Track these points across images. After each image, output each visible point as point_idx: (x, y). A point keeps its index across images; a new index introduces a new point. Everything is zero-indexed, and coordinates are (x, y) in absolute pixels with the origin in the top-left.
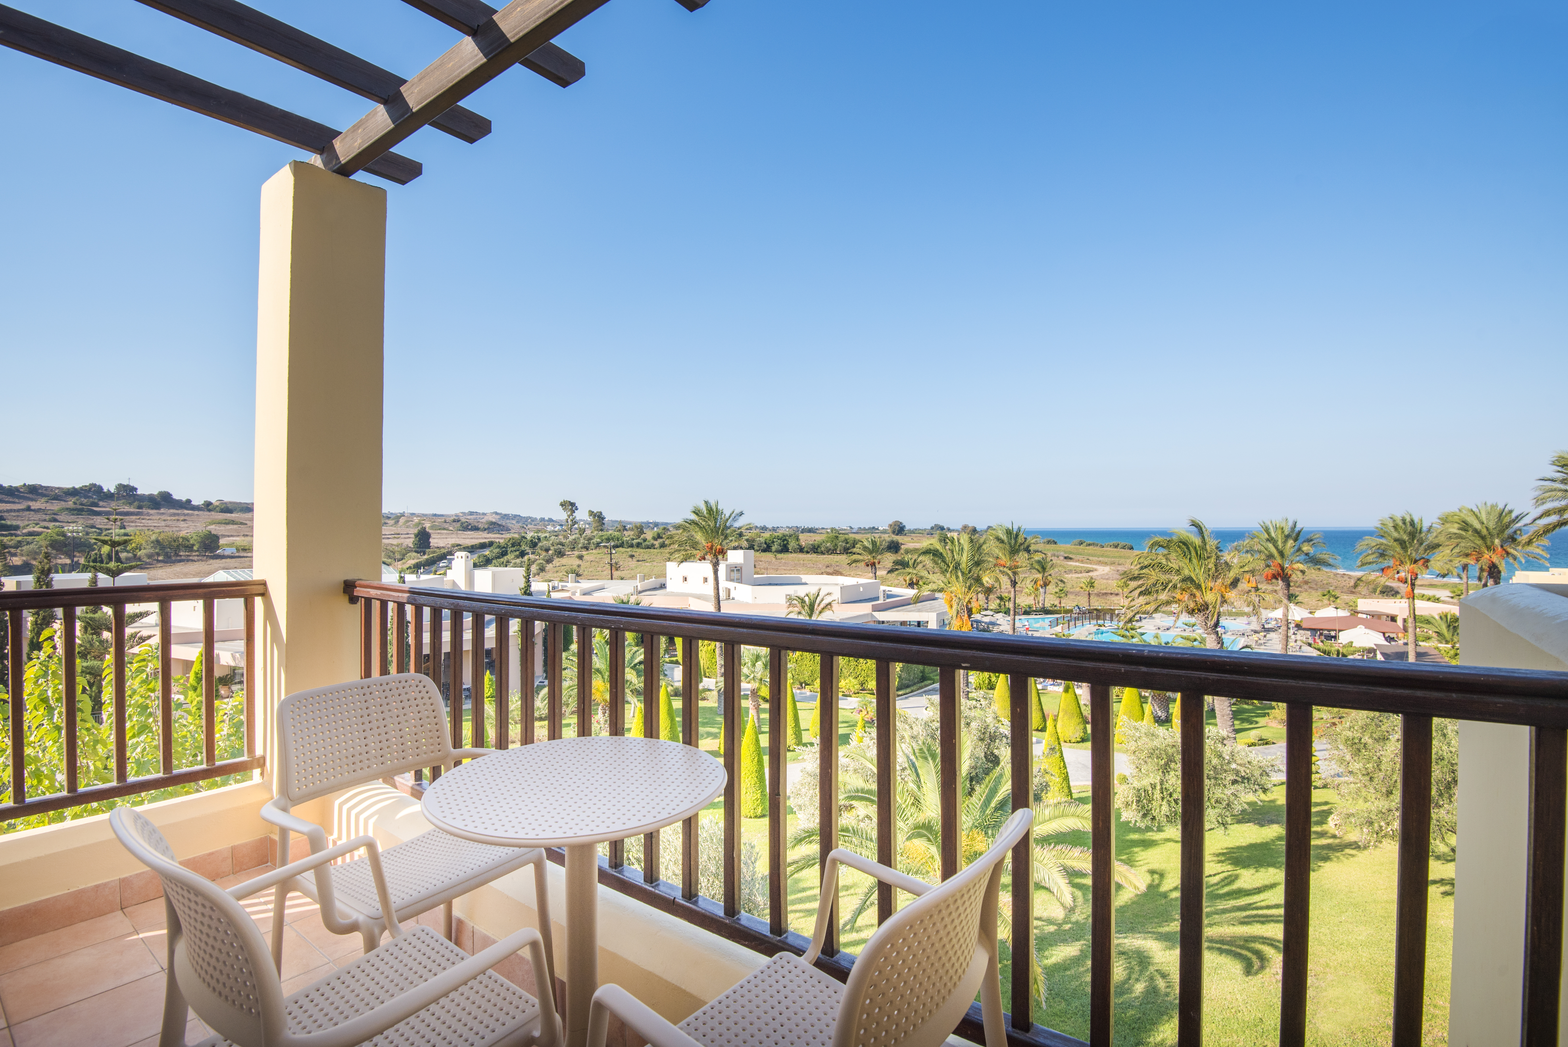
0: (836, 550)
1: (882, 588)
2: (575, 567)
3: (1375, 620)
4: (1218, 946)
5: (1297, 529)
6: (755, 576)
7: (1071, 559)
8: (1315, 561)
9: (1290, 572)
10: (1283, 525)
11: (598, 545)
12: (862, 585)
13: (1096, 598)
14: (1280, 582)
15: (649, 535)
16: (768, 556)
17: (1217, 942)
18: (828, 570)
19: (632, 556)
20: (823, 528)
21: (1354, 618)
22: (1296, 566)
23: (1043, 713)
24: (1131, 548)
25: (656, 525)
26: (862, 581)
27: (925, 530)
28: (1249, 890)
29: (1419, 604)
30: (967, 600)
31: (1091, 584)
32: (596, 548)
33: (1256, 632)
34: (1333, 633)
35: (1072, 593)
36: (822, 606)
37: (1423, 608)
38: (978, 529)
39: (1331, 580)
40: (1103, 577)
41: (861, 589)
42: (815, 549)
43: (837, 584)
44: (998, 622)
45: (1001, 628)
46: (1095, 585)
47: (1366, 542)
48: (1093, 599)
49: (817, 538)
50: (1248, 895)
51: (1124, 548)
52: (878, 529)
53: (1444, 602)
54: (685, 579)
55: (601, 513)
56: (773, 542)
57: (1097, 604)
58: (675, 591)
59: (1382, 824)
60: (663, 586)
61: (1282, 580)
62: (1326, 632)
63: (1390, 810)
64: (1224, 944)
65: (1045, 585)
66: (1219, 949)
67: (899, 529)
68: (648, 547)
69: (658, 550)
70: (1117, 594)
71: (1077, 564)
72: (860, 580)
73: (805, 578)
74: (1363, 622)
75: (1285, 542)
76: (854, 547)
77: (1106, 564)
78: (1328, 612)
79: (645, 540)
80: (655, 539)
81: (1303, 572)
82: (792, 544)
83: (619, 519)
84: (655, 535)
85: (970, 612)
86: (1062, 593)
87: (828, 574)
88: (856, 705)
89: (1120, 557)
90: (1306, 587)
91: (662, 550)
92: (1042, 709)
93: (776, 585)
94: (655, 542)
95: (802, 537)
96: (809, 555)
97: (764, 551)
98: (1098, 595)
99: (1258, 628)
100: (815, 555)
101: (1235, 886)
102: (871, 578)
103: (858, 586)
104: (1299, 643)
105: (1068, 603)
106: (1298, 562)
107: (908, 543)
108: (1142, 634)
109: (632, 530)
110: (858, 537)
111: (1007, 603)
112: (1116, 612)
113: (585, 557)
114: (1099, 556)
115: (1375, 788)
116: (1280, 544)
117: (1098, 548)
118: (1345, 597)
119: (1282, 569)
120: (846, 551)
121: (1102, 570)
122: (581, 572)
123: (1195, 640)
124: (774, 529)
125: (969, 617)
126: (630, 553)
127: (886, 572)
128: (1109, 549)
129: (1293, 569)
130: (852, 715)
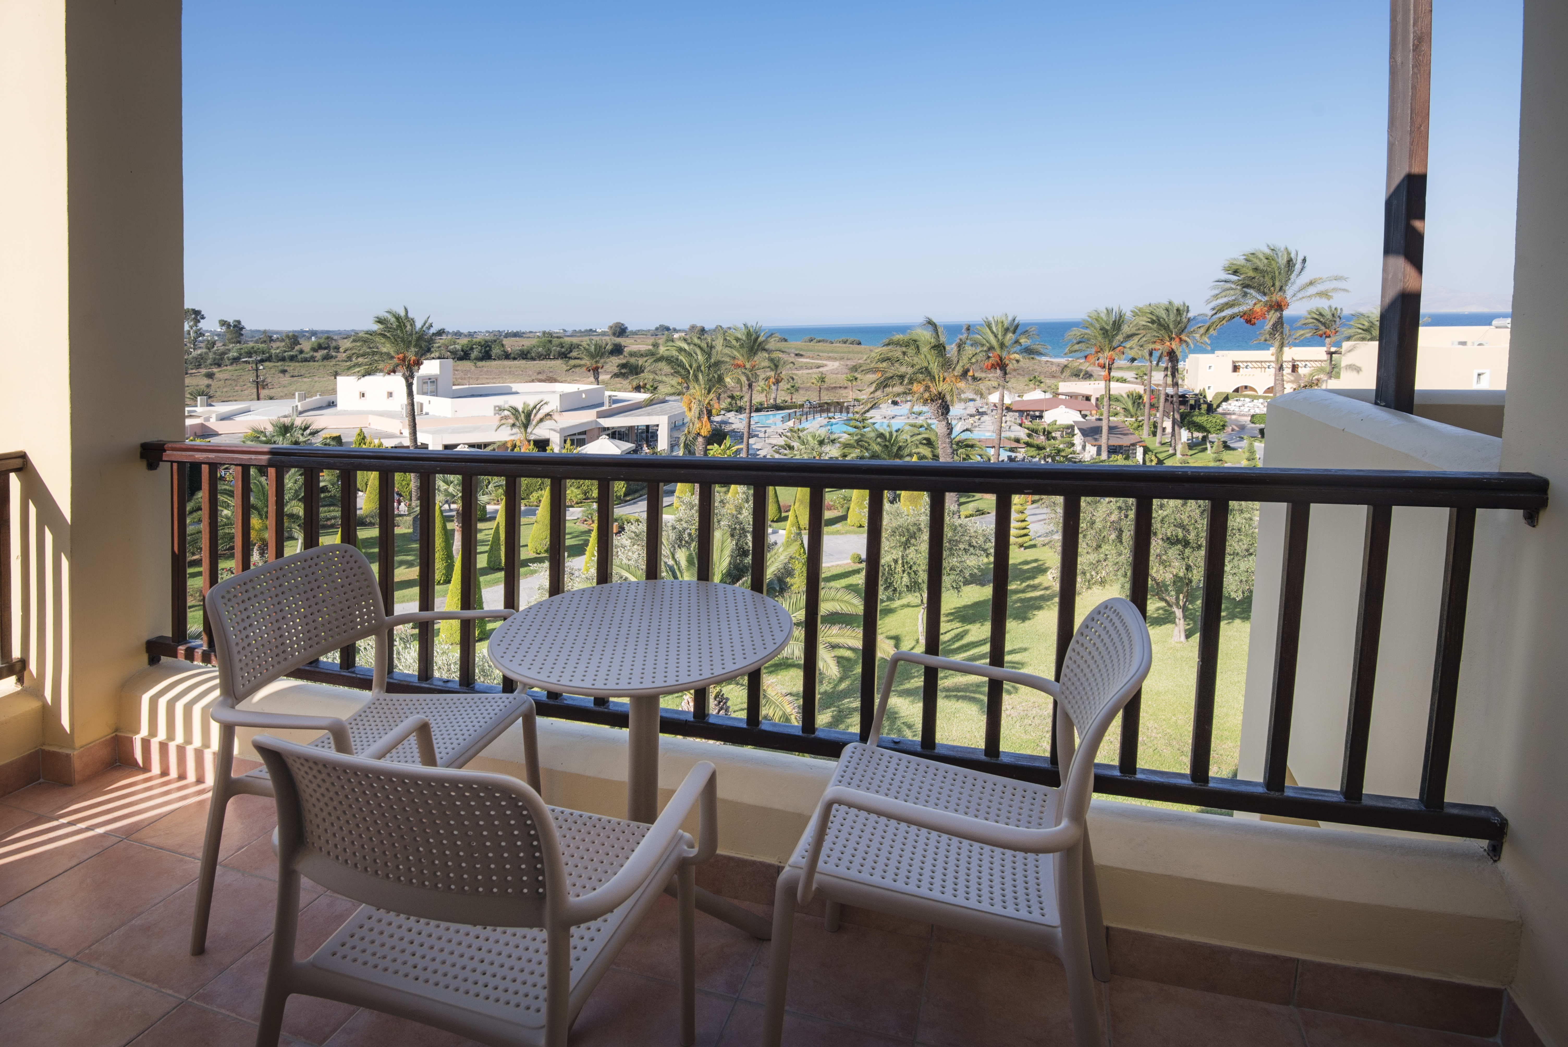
0: (549, 355)
1: (607, 393)
2: (203, 387)
3: (1073, 400)
4: (955, 693)
5: (1016, 322)
6: (454, 387)
7: (801, 355)
8: (1029, 352)
9: (1007, 362)
10: (1004, 319)
11: (236, 360)
12: (584, 391)
13: (826, 392)
14: (998, 371)
15: (306, 346)
16: (466, 365)
17: (953, 691)
18: (540, 377)
19: (284, 372)
20: (531, 332)
21: (1056, 399)
22: (1012, 356)
23: (779, 505)
24: (859, 344)
25: (314, 333)
26: (583, 387)
27: (649, 331)
28: (977, 642)
29: (1113, 385)
30: (707, 402)
31: (822, 380)
32: (232, 364)
33: (972, 416)
34: (1037, 414)
35: (803, 388)
36: (540, 416)
37: (1117, 388)
38: (707, 328)
39: (1036, 367)
40: (832, 372)
41: (584, 396)
42: (524, 355)
43: (554, 392)
44: (730, 421)
45: (734, 426)
46: (826, 380)
47: (1073, 333)
48: (823, 393)
49: (526, 343)
50: (976, 646)
51: (852, 343)
52: (595, 331)
53: (1129, 382)
54: (363, 395)
55: (239, 322)
56: (472, 349)
57: (826, 398)
58: (349, 409)
59: (1093, 573)
60: (332, 404)
61: (1000, 369)
62: (1031, 413)
63: (1099, 561)
64: (959, 691)
65: (778, 382)
66: (955, 696)
67: (620, 331)
68: (306, 360)
69: (320, 363)
70: (846, 388)
71: (808, 360)
72: (582, 386)
73: (515, 387)
74: (1063, 402)
75: (1005, 335)
76: (571, 351)
77: (835, 359)
78: (1036, 395)
79: (301, 352)
80: (315, 350)
81: (1018, 361)
82: (496, 351)
83: (262, 328)
84: (315, 346)
85: (710, 414)
86: (795, 389)
87: (540, 381)
88: (580, 516)
89: (849, 352)
90: (1014, 373)
91: (326, 363)
92: (778, 501)
93: (481, 396)
94: (315, 354)
95: (506, 342)
96: (516, 362)
97: (461, 359)
98: (827, 389)
99: (973, 411)
100: (523, 362)
101: (964, 641)
102: (591, 383)
103: (580, 393)
104: (1008, 423)
105: (799, 399)
106: (1015, 353)
107: (631, 345)
108: (874, 424)
109: (283, 340)
110: (575, 340)
111: (738, 402)
112: (845, 404)
113: (217, 375)
114: (828, 352)
115: (1087, 544)
116: (1000, 337)
117: (827, 344)
118: (1049, 381)
119: (1001, 359)
120: (564, 355)
121: (832, 365)
122: (211, 393)
123: (921, 427)
124: (470, 335)
125: (709, 418)
126: (280, 368)
127: (609, 376)
128: (838, 345)
129: (1010, 359)
130: (575, 526)
